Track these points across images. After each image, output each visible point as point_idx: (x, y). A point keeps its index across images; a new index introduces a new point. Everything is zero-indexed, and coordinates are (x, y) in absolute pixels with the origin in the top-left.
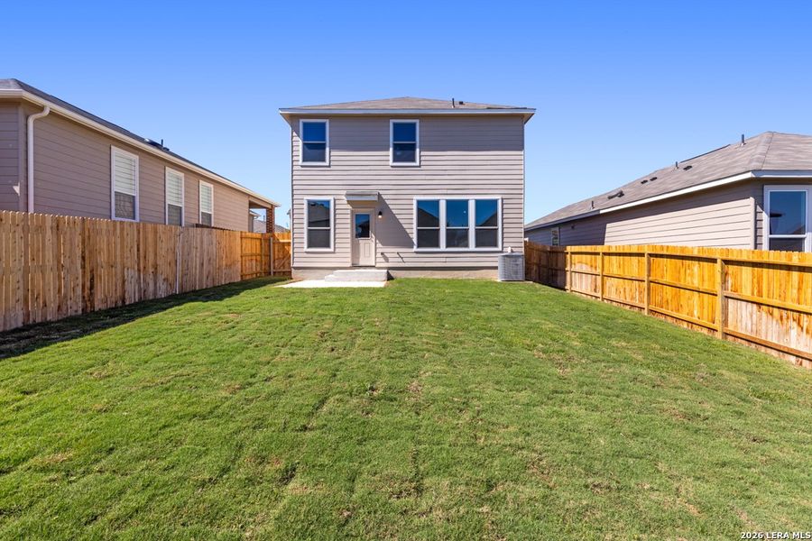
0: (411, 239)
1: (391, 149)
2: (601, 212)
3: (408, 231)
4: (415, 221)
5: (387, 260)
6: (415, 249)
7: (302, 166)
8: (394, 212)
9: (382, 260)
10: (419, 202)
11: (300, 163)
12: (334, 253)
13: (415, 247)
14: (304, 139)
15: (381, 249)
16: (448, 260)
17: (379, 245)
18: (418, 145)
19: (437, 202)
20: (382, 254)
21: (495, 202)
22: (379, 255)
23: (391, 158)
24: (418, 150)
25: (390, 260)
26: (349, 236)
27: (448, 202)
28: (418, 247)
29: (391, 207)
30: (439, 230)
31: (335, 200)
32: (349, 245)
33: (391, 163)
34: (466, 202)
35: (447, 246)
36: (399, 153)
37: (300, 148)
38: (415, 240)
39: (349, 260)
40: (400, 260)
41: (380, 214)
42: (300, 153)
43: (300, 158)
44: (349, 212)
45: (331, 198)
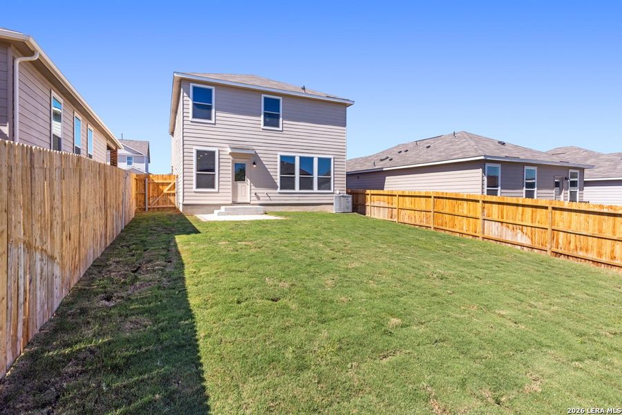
0: (276, 183)
1: (262, 116)
2: (384, 169)
3: (274, 177)
4: (279, 170)
5: (258, 198)
6: (279, 190)
7: (192, 122)
8: (264, 163)
9: (255, 198)
10: (282, 157)
11: (190, 119)
12: (218, 192)
13: (279, 189)
14: (194, 100)
15: (255, 190)
16: (301, 198)
17: (253, 187)
18: (281, 115)
19: (293, 158)
20: (255, 194)
21: (330, 159)
22: (253, 195)
23: (262, 123)
24: (281, 119)
25: (261, 198)
26: (230, 179)
27: (301, 158)
28: (281, 189)
29: (262, 159)
30: (294, 177)
31: (219, 151)
32: (230, 187)
33: (262, 126)
34: (312, 158)
35: (300, 189)
36: (268, 120)
37: (191, 107)
38: (279, 184)
39: (231, 198)
40: (268, 198)
41: (254, 163)
42: (191, 111)
43: (191, 115)
44: (230, 161)
45: (216, 149)
